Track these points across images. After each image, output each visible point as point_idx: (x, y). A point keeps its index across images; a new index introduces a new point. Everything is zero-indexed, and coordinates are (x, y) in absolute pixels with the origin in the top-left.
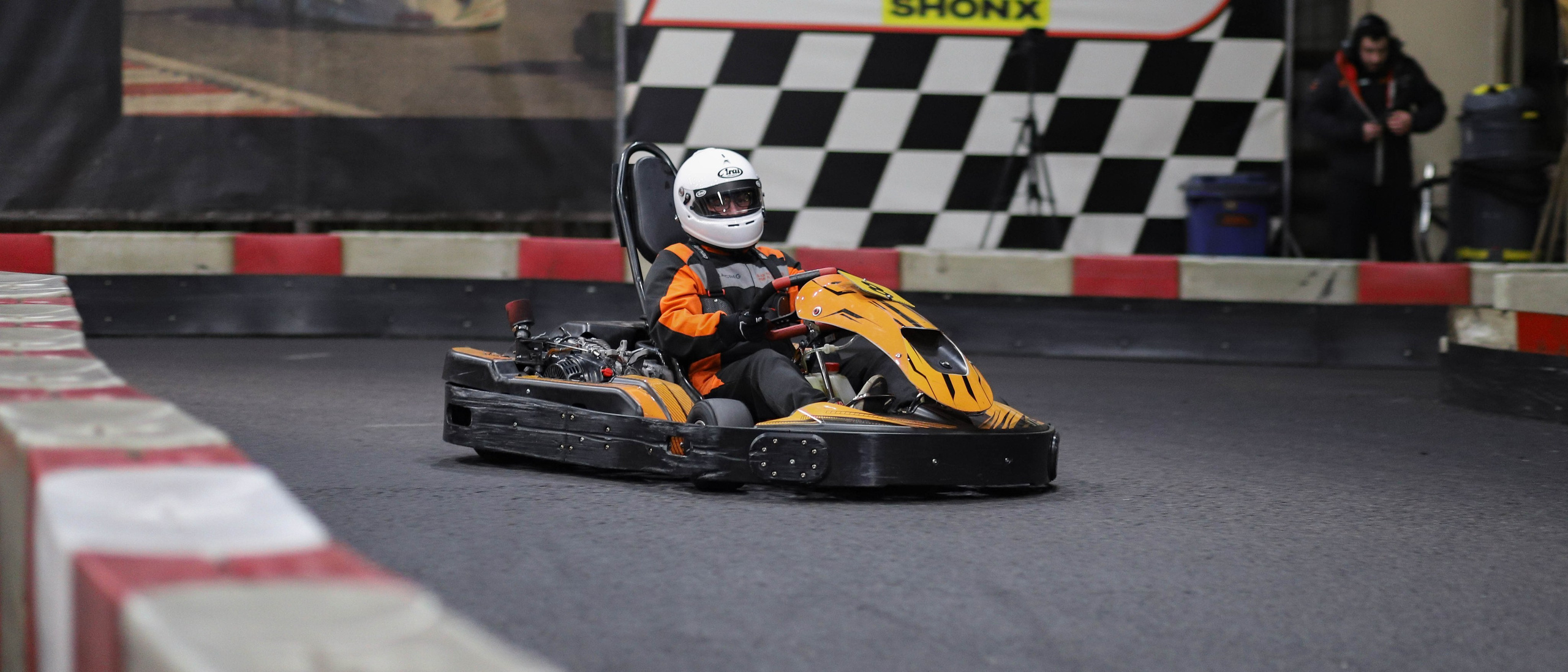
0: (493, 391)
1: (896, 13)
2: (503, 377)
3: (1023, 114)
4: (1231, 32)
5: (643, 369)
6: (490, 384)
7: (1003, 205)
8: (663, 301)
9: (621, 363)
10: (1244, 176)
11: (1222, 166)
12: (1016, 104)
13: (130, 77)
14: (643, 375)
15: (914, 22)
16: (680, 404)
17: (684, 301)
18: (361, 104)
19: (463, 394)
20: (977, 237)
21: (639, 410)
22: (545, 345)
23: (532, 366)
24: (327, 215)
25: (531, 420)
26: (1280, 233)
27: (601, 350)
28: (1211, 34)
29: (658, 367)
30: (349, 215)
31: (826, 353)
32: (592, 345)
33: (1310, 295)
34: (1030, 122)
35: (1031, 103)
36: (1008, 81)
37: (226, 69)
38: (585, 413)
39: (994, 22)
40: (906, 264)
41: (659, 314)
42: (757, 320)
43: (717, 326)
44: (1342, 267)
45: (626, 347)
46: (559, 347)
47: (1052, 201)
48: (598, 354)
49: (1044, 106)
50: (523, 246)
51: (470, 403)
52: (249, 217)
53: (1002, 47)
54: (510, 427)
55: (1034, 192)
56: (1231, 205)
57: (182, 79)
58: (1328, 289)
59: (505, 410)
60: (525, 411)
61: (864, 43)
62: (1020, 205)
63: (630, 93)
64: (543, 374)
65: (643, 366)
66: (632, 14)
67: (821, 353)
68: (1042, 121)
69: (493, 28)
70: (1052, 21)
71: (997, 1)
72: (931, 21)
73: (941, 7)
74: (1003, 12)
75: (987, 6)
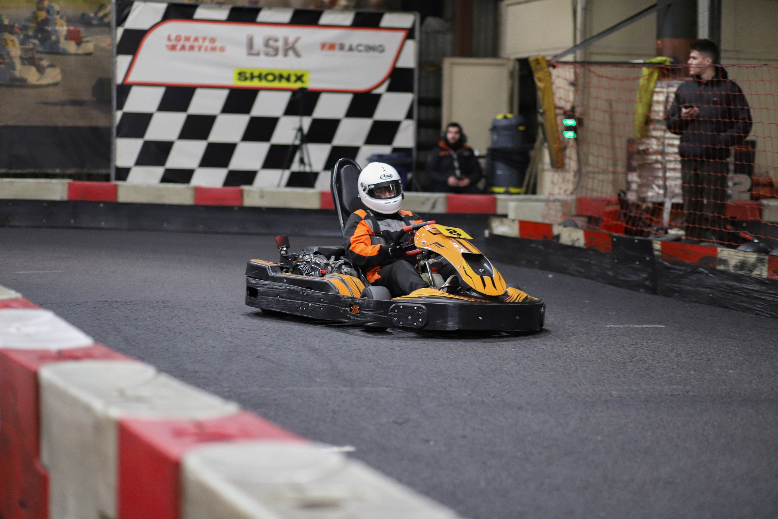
0: (269, 281)
1: (240, 79)
2: (273, 274)
3: (297, 126)
4: (390, 89)
5: (342, 270)
6: (267, 277)
7: (288, 167)
8: (352, 239)
9: (331, 267)
10: (396, 155)
11: (386, 149)
12: (294, 121)
14: (341, 273)
15: (248, 84)
16: (358, 288)
17: (362, 238)
19: (254, 282)
20: (276, 181)
21: (337, 291)
22: (295, 258)
23: (288, 268)
25: (286, 295)
26: (411, 181)
27: (321, 261)
28: (381, 90)
29: (349, 269)
31: (430, 263)
32: (317, 258)
33: (426, 209)
34: (300, 130)
35: (301, 121)
36: (291, 110)
38: (311, 292)
39: (284, 84)
40: (245, 194)
41: (350, 245)
42: (397, 247)
43: (378, 251)
44: (440, 197)
45: (334, 259)
46: (301, 259)
47: (310, 165)
48: (319, 263)
49: (306, 122)
50: (70, 185)
51: (257, 286)
53: (287, 95)
54: (276, 298)
55: (302, 161)
58: (434, 206)
59: (273, 290)
60: (283, 291)
61: (225, 93)
62: (296, 167)
63: (119, 115)
64: (292, 273)
65: (342, 269)
66: (119, 80)
67: (428, 263)
68: (306, 129)
69: (55, 85)
70: (310, 84)
71: (285, 74)
72: (255, 84)
73: (260, 77)
74: (288, 79)
75: (281, 77)
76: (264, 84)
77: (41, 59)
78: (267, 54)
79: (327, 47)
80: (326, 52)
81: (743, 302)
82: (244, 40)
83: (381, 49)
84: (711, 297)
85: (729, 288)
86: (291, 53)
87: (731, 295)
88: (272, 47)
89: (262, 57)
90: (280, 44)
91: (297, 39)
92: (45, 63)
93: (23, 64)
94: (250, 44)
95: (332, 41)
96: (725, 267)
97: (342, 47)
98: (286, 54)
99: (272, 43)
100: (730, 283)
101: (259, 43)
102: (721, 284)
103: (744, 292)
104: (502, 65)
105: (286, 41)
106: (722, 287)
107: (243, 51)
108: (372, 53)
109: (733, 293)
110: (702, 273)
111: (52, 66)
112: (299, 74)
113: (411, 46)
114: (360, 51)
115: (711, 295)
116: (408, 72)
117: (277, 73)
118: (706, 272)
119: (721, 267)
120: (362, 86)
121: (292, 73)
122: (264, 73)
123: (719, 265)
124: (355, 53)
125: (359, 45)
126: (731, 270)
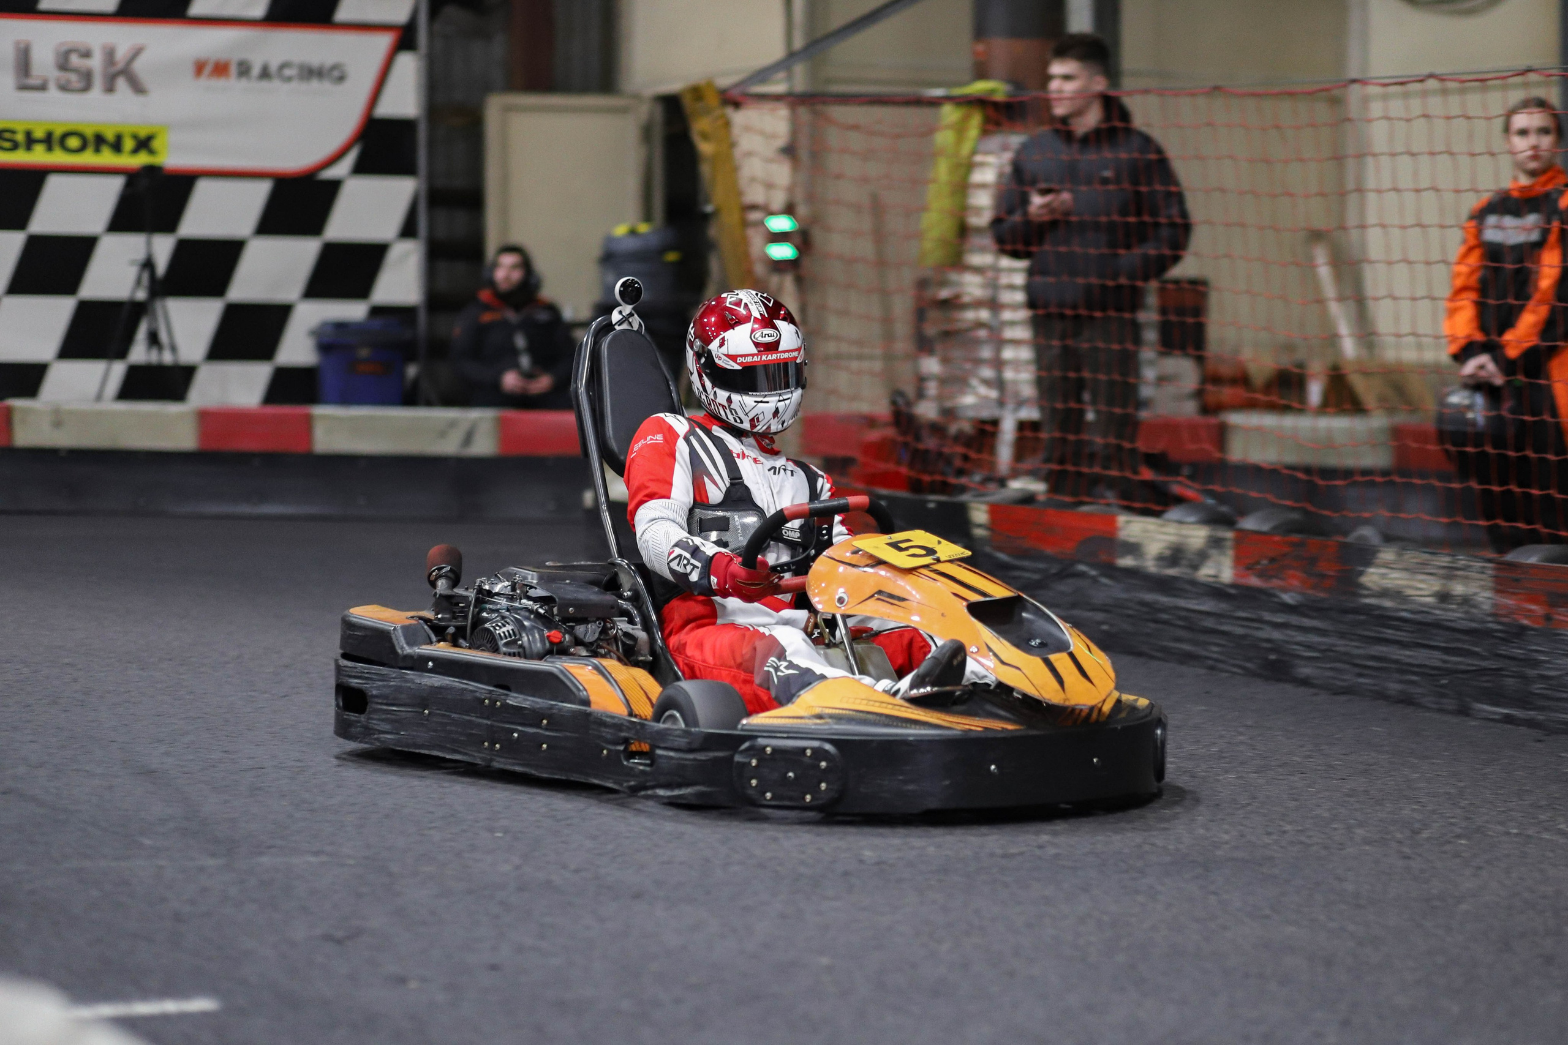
3: (141, 256)
4: (362, 168)
7: (122, 353)
10: (377, 322)
11: (354, 311)
12: (133, 245)
15: (20, 157)
20: (93, 388)
26: (416, 381)
28: (341, 170)
33: (449, 447)
34: (148, 264)
35: (149, 244)
36: (124, 220)
39: (107, 158)
40: (17, 418)
47: (174, 349)
49: (163, 248)
53: (117, 184)
55: (153, 339)
56: (364, 352)
58: (468, 439)
62: (139, 353)
68: (162, 264)
70: (170, 157)
71: (110, 136)
72: (38, 156)
73: (48, 141)
74: (117, 146)
75: (99, 141)
76: (58, 157)
78: (64, 88)
79: (208, 70)
80: (204, 81)
81: (1178, 640)
82: (9, 54)
83: (336, 73)
84: (1104, 632)
85: (1144, 609)
86: (121, 83)
87: (1152, 625)
88: (75, 70)
89: (53, 92)
90: (96, 63)
91: (137, 52)
94: (24, 62)
95: (223, 56)
96: (1136, 559)
97: (244, 70)
98: (110, 88)
99: (75, 60)
100: (1149, 597)
101: (43, 60)
102: (1126, 600)
103: (1180, 618)
104: (623, 111)
105: (110, 54)
106: (1128, 608)
107: (8, 80)
108: (315, 84)
109: (1156, 621)
110: (1082, 575)
112: (143, 133)
113: (408, 66)
114: (289, 79)
115: (1105, 627)
116: (402, 128)
117: (89, 132)
118: (1093, 573)
119: (1127, 562)
120: (295, 160)
121: (127, 130)
122: (58, 132)
123: (1123, 555)
124: (276, 84)
125: (284, 66)
126: (1151, 566)
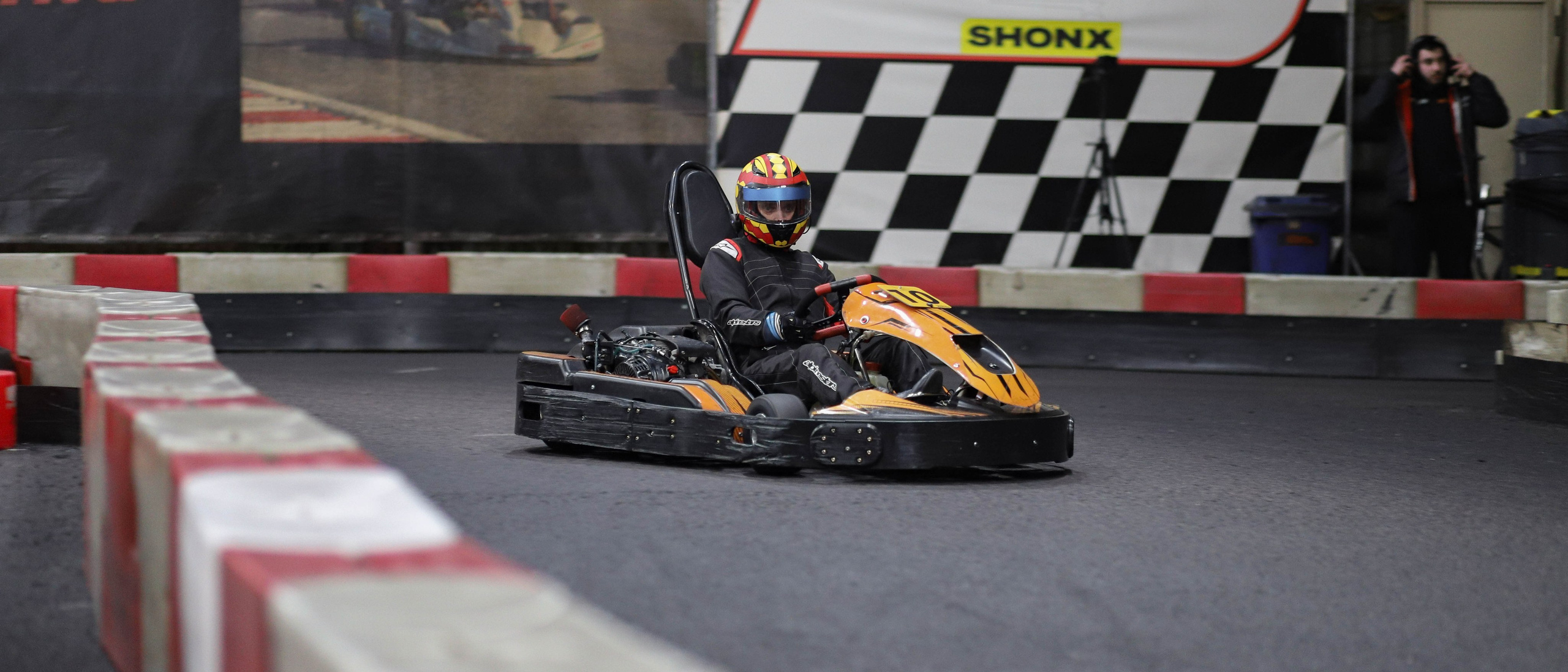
1: (974, 43)
3: (1096, 139)
4: (1294, 60)
7: (1076, 226)
10: (1307, 197)
11: (1284, 188)
12: (1088, 129)
13: (248, 105)
15: (992, 51)
18: (467, 131)
20: (1050, 256)
24: (435, 236)
26: (1341, 252)
28: (1276, 60)
30: (457, 236)
33: (1370, 310)
34: (1102, 146)
35: (1103, 127)
36: (1080, 107)
37: (340, 98)
39: (1068, 51)
40: (984, 282)
44: (1400, 283)
47: (1123, 221)
49: (1115, 131)
50: (620, 266)
52: (361, 238)
53: (1075, 74)
55: (1106, 213)
56: (1294, 225)
57: (298, 107)
58: (1387, 304)
61: (943, 71)
62: (1093, 225)
63: (722, 119)
66: (723, 46)
68: (1114, 145)
69: (591, 59)
70: (1124, 51)
72: (1008, 50)
73: (1017, 37)
74: (1076, 42)
75: (1062, 35)
76: (1026, 51)
77: (562, 7)
92: (570, 14)
93: (526, 17)
111: (582, 20)
112: (1099, 29)
116: (1335, 20)
117: (1052, 29)
120: (1234, 53)
121: (1084, 27)
122: (1025, 28)
